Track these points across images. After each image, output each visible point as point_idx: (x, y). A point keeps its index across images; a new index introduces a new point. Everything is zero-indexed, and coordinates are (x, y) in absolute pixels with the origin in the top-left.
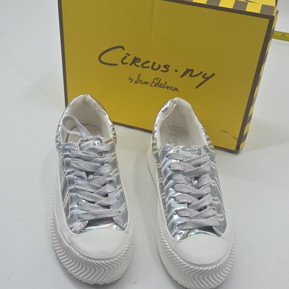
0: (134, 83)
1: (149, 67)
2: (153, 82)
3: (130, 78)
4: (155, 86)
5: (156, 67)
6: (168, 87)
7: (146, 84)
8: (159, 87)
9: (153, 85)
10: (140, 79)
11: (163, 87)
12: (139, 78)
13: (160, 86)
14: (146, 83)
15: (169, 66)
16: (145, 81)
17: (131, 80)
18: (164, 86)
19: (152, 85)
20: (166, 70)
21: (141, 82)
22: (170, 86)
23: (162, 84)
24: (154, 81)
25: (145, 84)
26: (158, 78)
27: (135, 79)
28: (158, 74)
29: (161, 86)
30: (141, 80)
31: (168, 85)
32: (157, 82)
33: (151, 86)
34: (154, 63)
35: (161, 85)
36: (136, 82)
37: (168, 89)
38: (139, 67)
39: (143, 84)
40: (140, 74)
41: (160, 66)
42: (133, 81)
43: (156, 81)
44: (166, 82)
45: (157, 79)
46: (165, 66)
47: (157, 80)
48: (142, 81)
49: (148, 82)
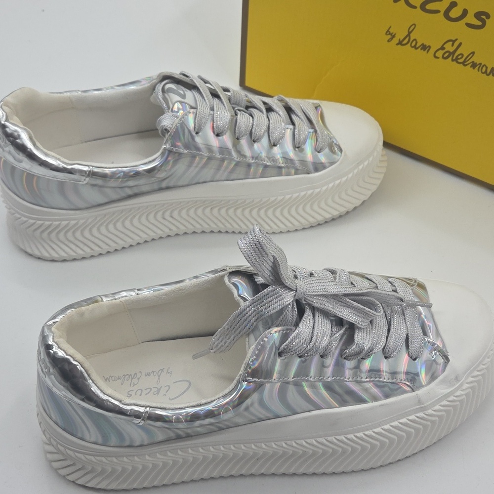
0: (397, 44)
1: (437, 12)
2: (442, 48)
3: (388, 31)
4: (443, 58)
5: (455, 13)
6: (474, 65)
7: (424, 50)
8: (453, 60)
9: (440, 54)
10: (413, 36)
11: (464, 63)
12: (409, 33)
13: (456, 60)
14: (425, 48)
15: (488, 16)
16: (423, 44)
17: (389, 36)
18: (465, 61)
19: (437, 55)
20: (480, 23)
21: (413, 44)
22: (480, 64)
23: (462, 55)
24: (445, 46)
25: (421, 49)
26: (456, 40)
27: (401, 35)
28: (458, 30)
29: (459, 61)
30: (415, 40)
31: (475, 59)
32: (452, 49)
33: (435, 57)
34: (453, 5)
35: (460, 57)
36: (400, 43)
37: (474, 68)
38: (415, 7)
39: (416, 49)
40: (413, 26)
41: (465, 13)
42: (396, 40)
43: (449, 47)
44: (473, 53)
45: (454, 41)
46: (478, 15)
47: (453, 45)
48: (416, 43)
49: (430, 47)
